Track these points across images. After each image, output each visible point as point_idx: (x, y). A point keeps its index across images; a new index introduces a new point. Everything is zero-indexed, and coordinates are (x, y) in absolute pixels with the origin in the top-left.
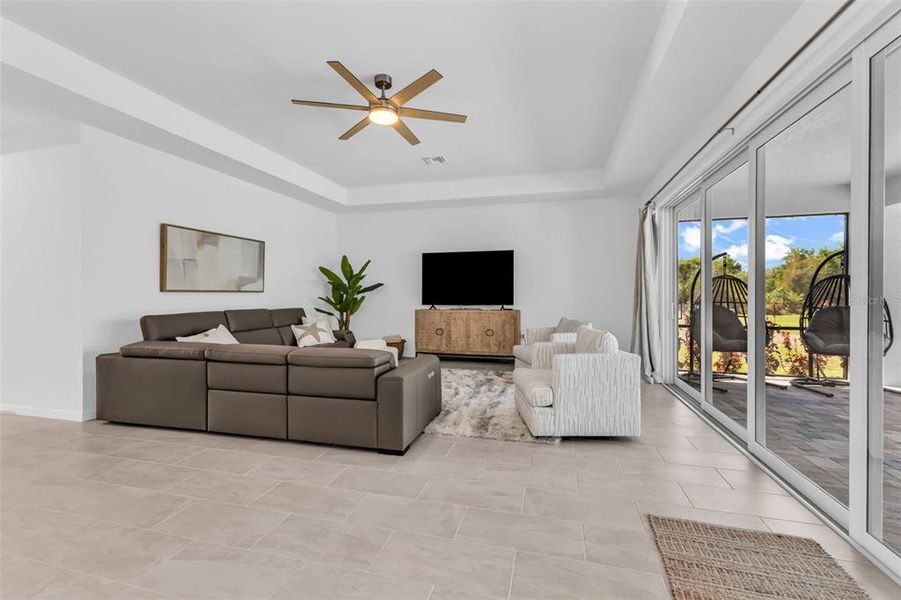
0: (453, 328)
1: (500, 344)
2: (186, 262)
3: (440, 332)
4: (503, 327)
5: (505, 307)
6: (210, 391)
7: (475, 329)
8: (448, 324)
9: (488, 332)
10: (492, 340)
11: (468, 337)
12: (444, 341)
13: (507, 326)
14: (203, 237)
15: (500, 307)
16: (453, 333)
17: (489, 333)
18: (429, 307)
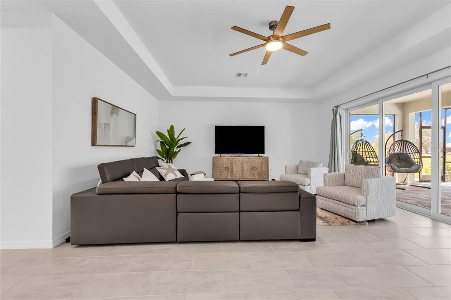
0: (234, 167)
1: (260, 174)
2: (106, 125)
3: (227, 169)
4: (261, 165)
5: (260, 155)
6: (178, 214)
7: (246, 167)
8: (232, 164)
9: (253, 168)
10: (256, 173)
11: (243, 171)
12: (229, 174)
13: (263, 165)
14: (113, 109)
15: (257, 155)
16: (234, 169)
17: (255, 169)
18: (219, 155)
